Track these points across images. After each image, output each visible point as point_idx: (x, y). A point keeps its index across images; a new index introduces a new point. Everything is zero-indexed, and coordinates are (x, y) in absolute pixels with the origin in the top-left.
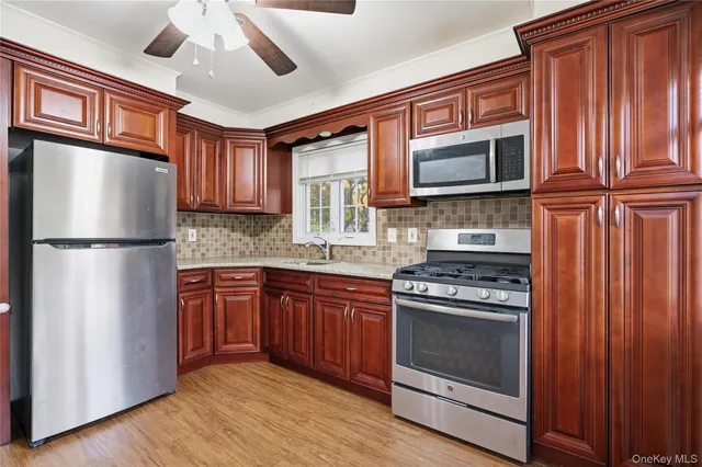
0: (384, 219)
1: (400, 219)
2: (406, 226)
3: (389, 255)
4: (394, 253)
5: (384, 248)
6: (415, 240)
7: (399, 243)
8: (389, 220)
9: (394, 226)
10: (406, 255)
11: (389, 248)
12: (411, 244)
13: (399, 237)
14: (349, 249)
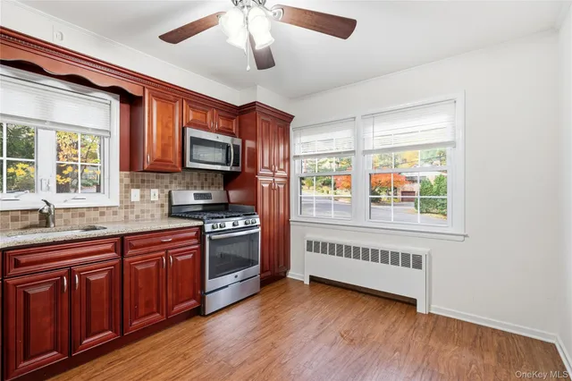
0: (127, 181)
1: (143, 181)
2: (148, 187)
3: (132, 213)
4: (137, 210)
5: (126, 207)
6: (157, 199)
7: (142, 202)
8: (132, 181)
9: (138, 187)
10: (148, 211)
11: (133, 207)
12: (153, 202)
13: (142, 196)
14: (80, 211)
